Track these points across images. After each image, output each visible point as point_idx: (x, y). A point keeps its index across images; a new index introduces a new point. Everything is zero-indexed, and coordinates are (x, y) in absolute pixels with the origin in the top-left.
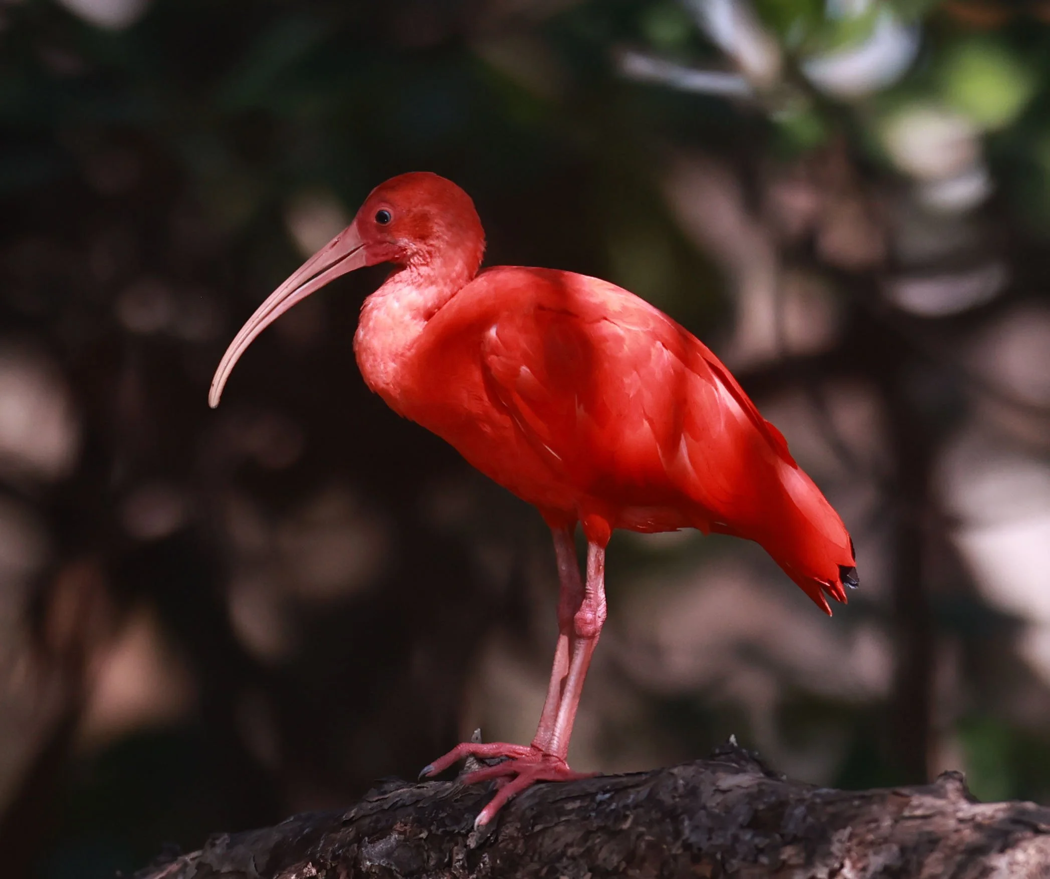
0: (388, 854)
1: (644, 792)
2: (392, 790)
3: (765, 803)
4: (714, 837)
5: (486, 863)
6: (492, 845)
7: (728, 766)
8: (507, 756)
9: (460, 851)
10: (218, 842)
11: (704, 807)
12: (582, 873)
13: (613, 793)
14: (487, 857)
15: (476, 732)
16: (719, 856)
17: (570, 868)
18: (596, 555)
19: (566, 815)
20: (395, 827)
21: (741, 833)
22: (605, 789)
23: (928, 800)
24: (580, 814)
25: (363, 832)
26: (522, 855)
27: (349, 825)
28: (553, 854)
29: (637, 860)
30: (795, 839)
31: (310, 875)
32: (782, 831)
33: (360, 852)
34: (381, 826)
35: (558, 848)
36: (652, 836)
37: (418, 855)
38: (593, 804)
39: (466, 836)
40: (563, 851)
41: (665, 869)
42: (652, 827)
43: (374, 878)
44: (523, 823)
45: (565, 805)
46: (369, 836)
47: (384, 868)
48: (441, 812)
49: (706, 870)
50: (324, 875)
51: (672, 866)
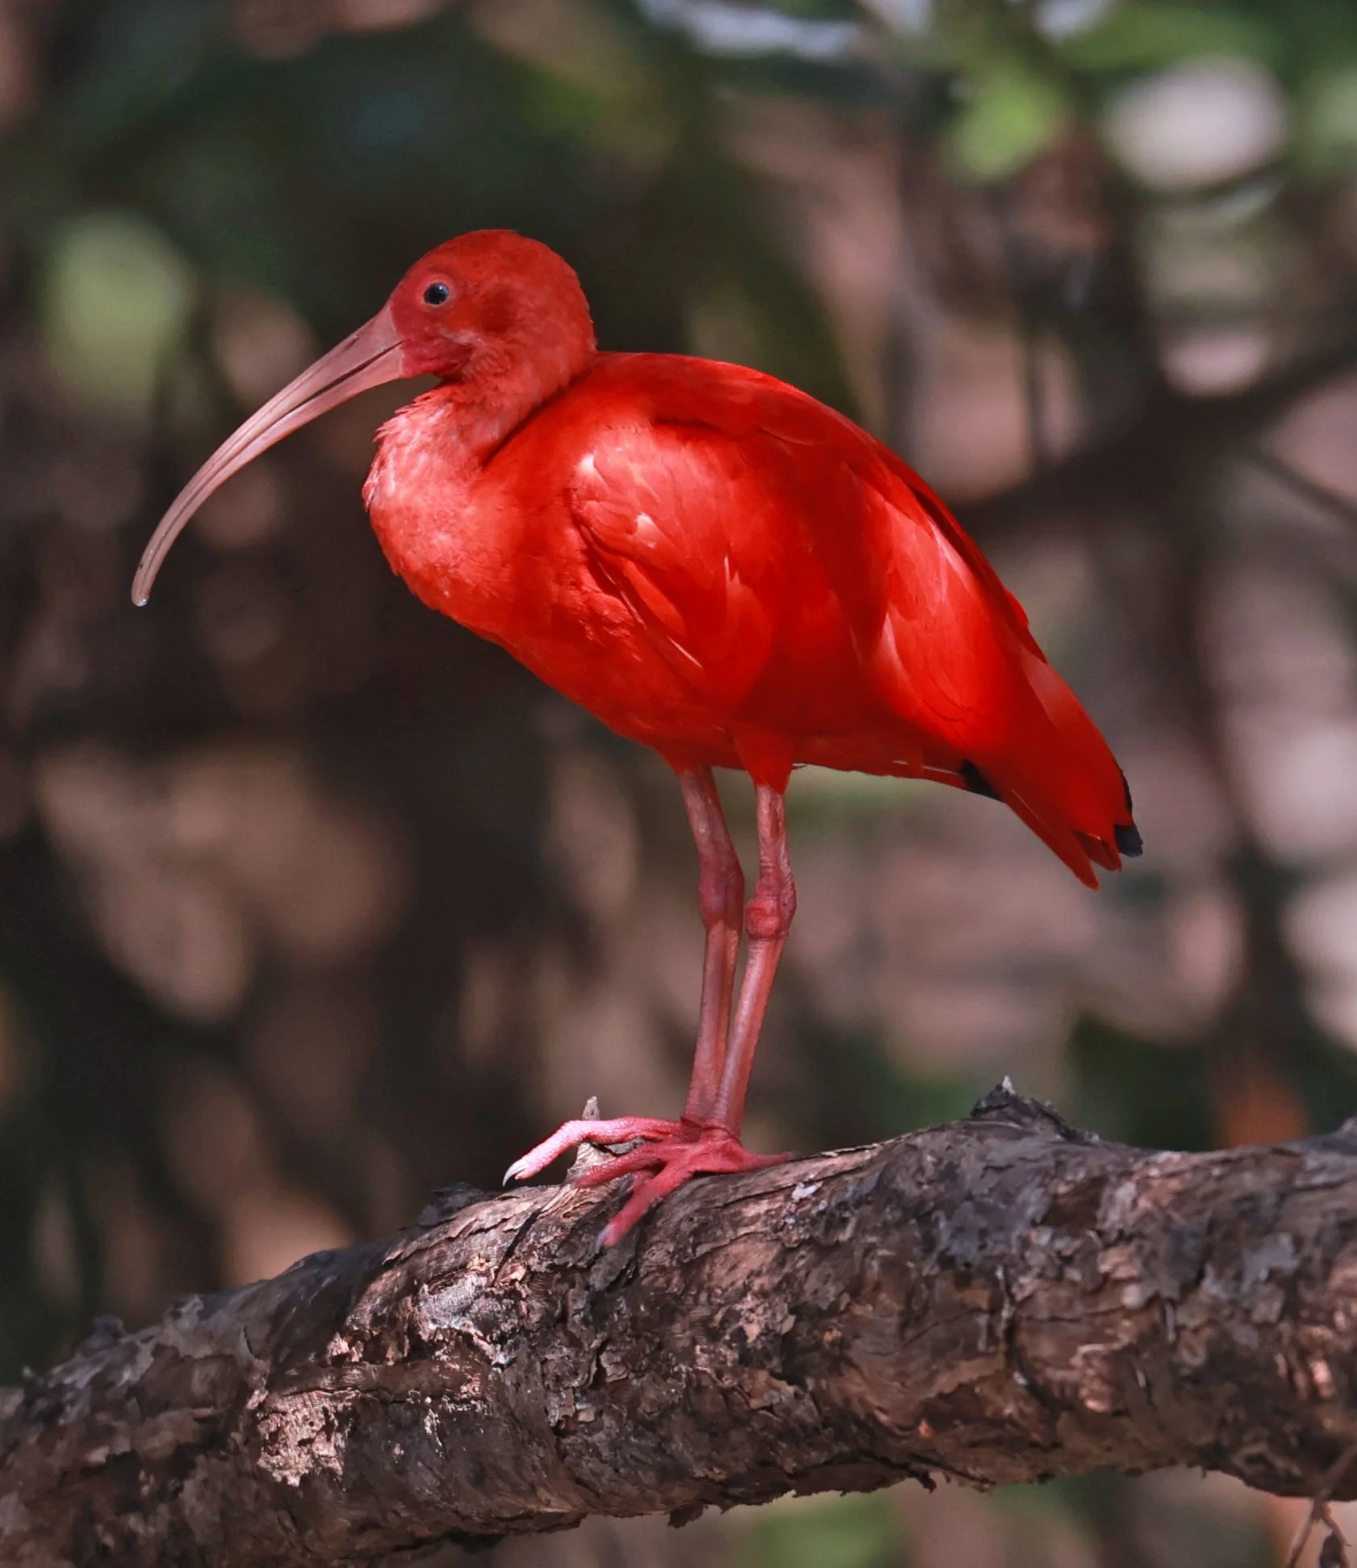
0: (464, 1311)
1: (870, 1178)
2: (461, 1206)
3: (1067, 1183)
4: (990, 1243)
5: (623, 1312)
6: (629, 1282)
7: (1001, 1126)
8: (643, 1137)
9: (579, 1295)
10: (184, 1310)
11: (970, 1197)
12: (779, 1318)
13: (819, 1185)
14: (624, 1301)
15: (589, 1102)
16: (1000, 1274)
17: (760, 1310)
18: (770, 804)
19: (747, 1225)
20: (468, 1267)
21: (1033, 1234)
22: (806, 1180)
23: (1332, 1158)
24: (769, 1222)
25: (419, 1277)
26: (681, 1295)
27: (395, 1266)
28: (730, 1289)
29: (867, 1290)
30: (1123, 1238)
31: (339, 1352)
32: (1099, 1226)
33: (417, 1309)
34: (447, 1265)
35: (737, 1280)
36: (889, 1248)
37: (511, 1309)
38: (789, 1204)
39: (586, 1271)
40: (747, 1281)
41: (913, 1301)
42: (887, 1234)
43: (442, 1351)
44: (678, 1243)
45: (744, 1210)
46: (429, 1283)
47: (459, 1333)
48: (543, 1234)
49: (980, 1296)
50: (362, 1350)
51: (925, 1295)
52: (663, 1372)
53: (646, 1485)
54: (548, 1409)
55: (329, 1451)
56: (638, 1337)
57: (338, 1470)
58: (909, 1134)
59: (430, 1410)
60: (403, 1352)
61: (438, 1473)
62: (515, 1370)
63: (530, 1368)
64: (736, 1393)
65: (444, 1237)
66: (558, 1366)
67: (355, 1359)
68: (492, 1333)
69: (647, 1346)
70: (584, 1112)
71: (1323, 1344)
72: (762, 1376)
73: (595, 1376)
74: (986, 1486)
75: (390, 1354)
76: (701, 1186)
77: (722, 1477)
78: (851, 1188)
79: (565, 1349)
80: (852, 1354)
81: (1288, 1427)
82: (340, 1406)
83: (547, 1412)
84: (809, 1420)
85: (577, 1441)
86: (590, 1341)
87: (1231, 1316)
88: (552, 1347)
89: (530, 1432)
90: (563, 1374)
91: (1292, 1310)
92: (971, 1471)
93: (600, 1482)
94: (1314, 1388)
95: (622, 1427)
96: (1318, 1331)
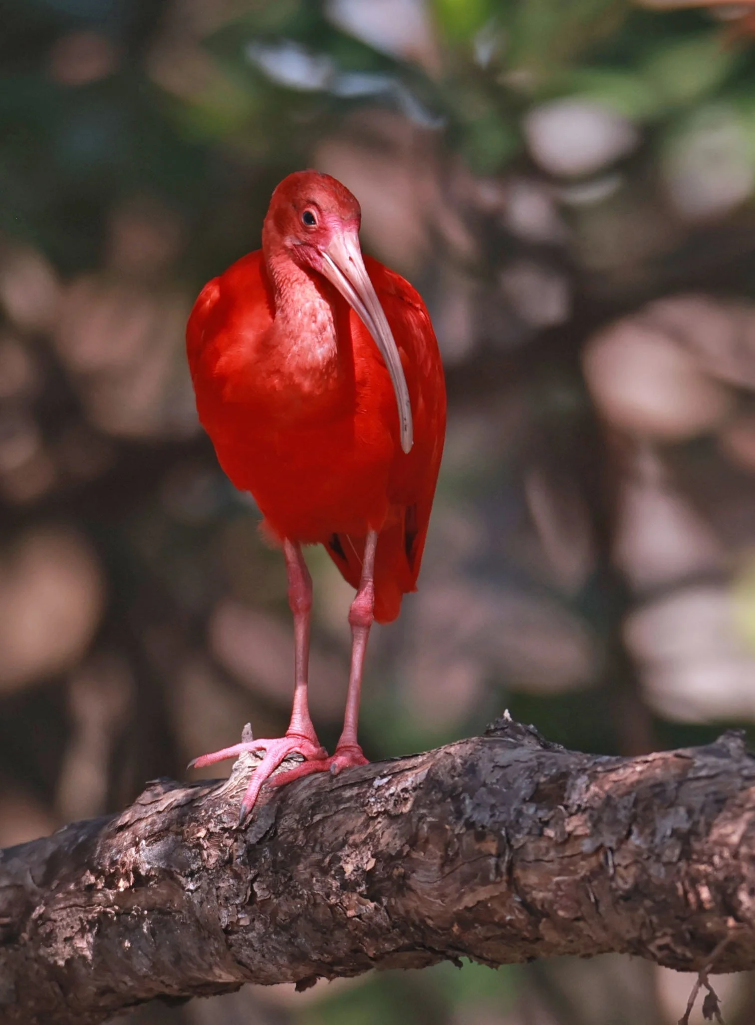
0: (167, 856)
1: (422, 773)
2: (165, 792)
3: (546, 776)
4: (498, 813)
5: (268, 857)
6: (272, 838)
7: (504, 741)
9: (240, 847)
11: (484, 785)
12: (365, 860)
13: (390, 777)
14: (268, 851)
15: (246, 726)
16: (503, 833)
17: (353, 856)
19: (345, 803)
20: (171, 829)
21: (525, 807)
22: (382, 774)
23: (711, 760)
24: (359, 801)
25: (139, 836)
26: (304, 846)
27: (125, 829)
28: (334, 843)
29: (420, 843)
30: (580, 809)
31: (90, 883)
32: (565, 803)
33: (138, 856)
34: (157, 828)
35: (339, 837)
36: (433, 817)
37: (198, 855)
38: (371, 789)
39: (245, 831)
40: (345, 838)
41: (449, 849)
42: (432, 808)
43: (154, 881)
44: (302, 814)
45: (343, 793)
46: (146, 839)
47: (164, 870)
48: (217, 809)
49: (491, 847)
50: (104, 881)
51: (457, 846)
52: (292, 895)
53: (282, 965)
54: (221, 917)
55: (83, 944)
56: (276, 873)
57: (88, 956)
58: (446, 746)
59: (146, 919)
60: (130, 883)
61: (151, 958)
62: (200, 894)
63: (209, 892)
64: (338, 907)
65: (155, 811)
66: (226, 891)
67: (100, 887)
68: (186, 870)
69: (282, 877)
70: (243, 733)
71: (706, 875)
72: (355, 897)
73: (250, 897)
74: (495, 965)
75: (122, 884)
76: (316, 779)
77: (329, 960)
78: (410, 779)
79: (231, 881)
80: (411, 882)
81: (684, 927)
82: (90, 917)
83: (220, 919)
84: (384, 924)
85: (238, 937)
86: (246, 876)
87: (649, 858)
88: (223, 879)
89: (209, 932)
90: (230, 896)
91: (686, 854)
92: (485, 955)
93: (253, 963)
94: (700, 902)
95: (266, 929)
96: (702, 867)
